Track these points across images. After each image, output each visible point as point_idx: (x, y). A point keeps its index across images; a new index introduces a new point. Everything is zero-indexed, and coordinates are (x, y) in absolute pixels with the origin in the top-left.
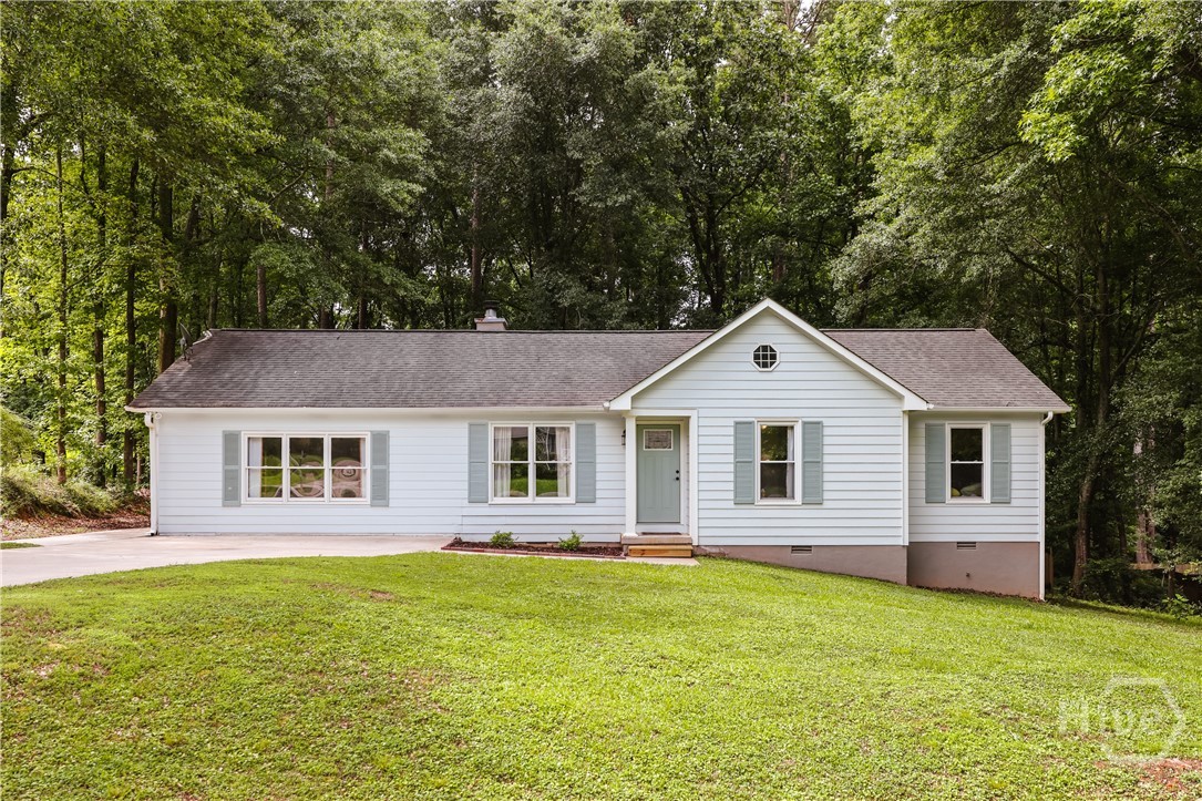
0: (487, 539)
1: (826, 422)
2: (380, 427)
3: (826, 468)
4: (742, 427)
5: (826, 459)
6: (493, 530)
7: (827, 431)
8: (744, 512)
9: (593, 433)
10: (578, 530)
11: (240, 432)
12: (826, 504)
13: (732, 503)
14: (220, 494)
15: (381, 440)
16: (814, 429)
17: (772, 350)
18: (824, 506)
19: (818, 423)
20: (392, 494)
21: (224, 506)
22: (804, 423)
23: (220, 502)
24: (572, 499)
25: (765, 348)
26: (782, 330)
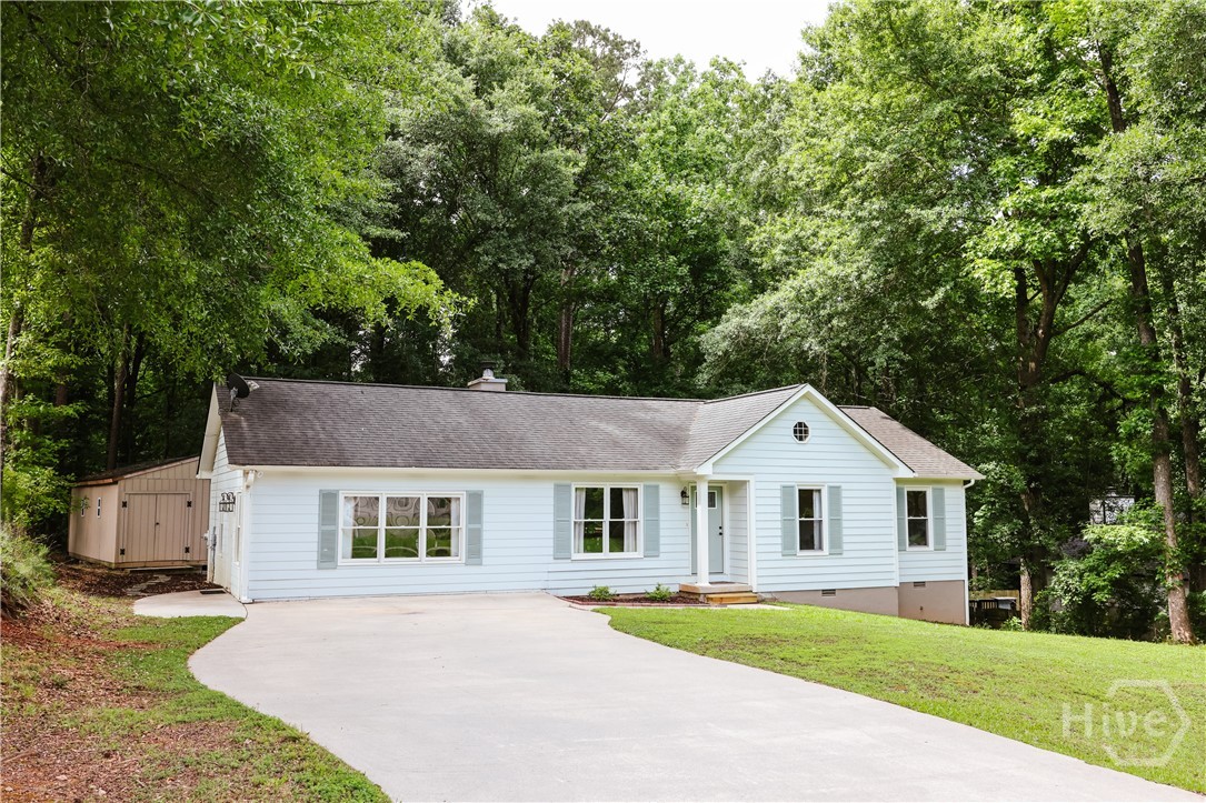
0: (585, 593)
1: (844, 486)
2: (474, 486)
3: (845, 524)
4: (786, 489)
5: (844, 517)
6: (591, 584)
7: (844, 494)
8: (789, 562)
9: (657, 493)
10: (660, 581)
11: (338, 491)
12: (845, 555)
13: (779, 556)
14: (315, 556)
15: (476, 499)
16: (835, 491)
17: (805, 426)
18: (844, 556)
19: (839, 487)
20: (485, 552)
21: (319, 568)
22: (830, 487)
23: (314, 565)
24: (640, 553)
25: (800, 424)
26: (813, 409)
